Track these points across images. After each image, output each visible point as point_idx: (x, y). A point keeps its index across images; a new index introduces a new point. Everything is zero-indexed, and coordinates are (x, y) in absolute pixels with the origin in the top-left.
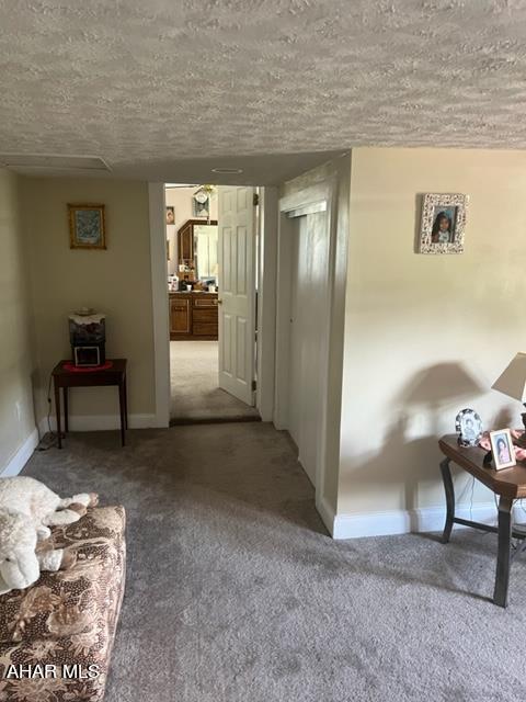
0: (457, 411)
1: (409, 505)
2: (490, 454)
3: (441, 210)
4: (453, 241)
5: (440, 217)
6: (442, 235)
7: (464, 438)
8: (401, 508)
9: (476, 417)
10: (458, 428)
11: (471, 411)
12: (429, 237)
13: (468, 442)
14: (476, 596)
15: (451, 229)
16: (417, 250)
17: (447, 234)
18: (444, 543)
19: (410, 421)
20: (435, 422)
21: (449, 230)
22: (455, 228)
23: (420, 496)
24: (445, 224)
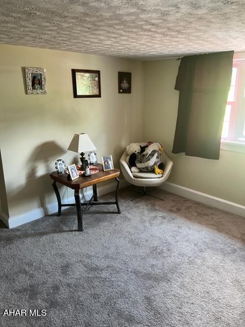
0: (55, 161)
1: (43, 205)
2: (69, 175)
3: (34, 75)
4: (42, 89)
5: (34, 78)
6: (37, 86)
7: (59, 171)
8: (39, 207)
9: (63, 162)
10: (56, 168)
11: (61, 160)
12: (31, 87)
13: (61, 173)
14: (72, 231)
15: (40, 83)
16: (26, 93)
17: (39, 86)
18: (59, 216)
19: (37, 169)
20: (48, 167)
21: (39, 84)
22: (42, 83)
23: (47, 200)
24: (37, 81)
